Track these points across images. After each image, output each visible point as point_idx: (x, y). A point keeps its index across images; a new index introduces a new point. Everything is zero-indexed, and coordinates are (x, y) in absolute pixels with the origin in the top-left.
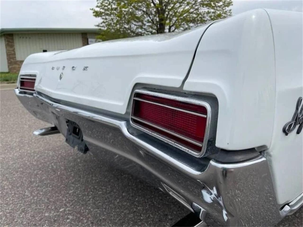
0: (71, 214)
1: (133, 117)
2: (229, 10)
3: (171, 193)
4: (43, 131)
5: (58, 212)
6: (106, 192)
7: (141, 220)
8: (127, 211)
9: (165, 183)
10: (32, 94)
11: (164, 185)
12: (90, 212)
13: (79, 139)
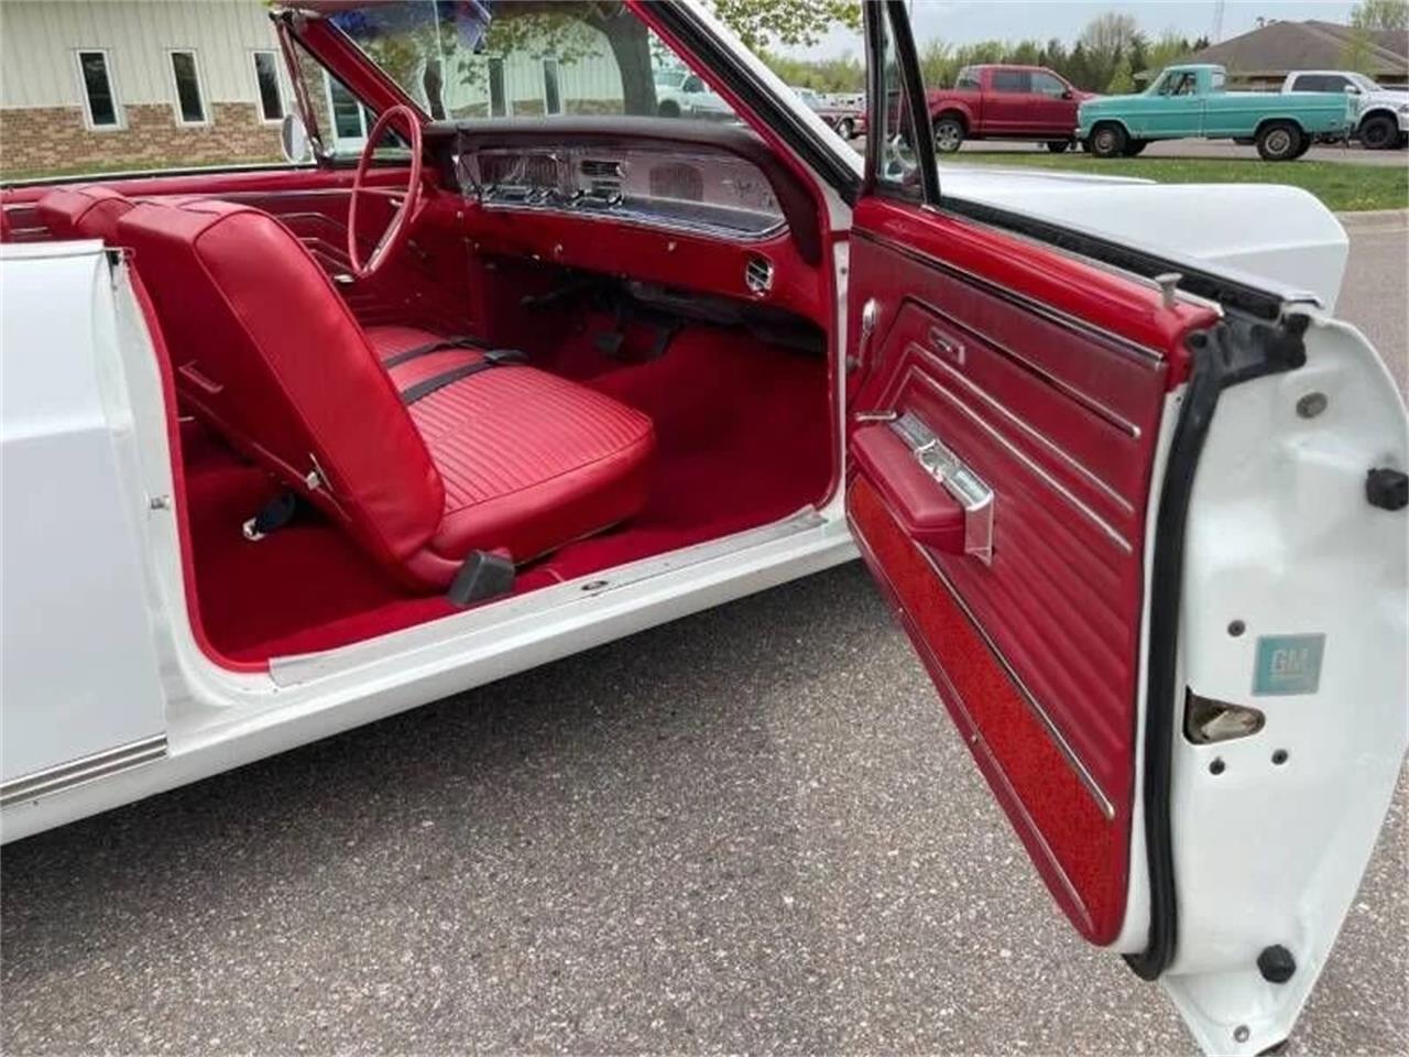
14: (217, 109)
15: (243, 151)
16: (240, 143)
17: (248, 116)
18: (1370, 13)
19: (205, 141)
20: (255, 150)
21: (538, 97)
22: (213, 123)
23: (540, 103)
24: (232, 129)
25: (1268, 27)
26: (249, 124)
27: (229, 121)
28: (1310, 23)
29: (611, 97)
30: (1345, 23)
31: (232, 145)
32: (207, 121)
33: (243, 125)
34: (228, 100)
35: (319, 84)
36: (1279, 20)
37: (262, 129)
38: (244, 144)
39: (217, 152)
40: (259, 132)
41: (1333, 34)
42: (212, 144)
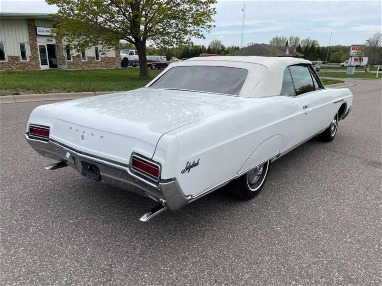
0: (87, 220)
1: (133, 166)
2: (213, 8)
3: (149, 196)
4: (52, 166)
5: (78, 219)
6: (106, 206)
7: (132, 219)
8: (123, 215)
9: (147, 192)
10: (47, 141)
11: (146, 193)
12: (99, 218)
13: (94, 173)
14: (9, 58)
15: (16, 68)
16: (15, 66)
17: (18, 59)
18: (274, 42)
19: (5, 66)
20: (20, 68)
21: (93, 56)
22: (8, 61)
23: (94, 57)
24: (13, 62)
25: (254, 45)
26: (17, 61)
27: (13, 61)
28: (263, 44)
29: (112, 56)
30: (268, 44)
31: (13, 67)
32: (7, 60)
33: (16, 62)
34: (13, 55)
35: (37, 51)
36: (256, 43)
37: (21, 63)
38: (16, 67)
39: (9, 69)
40: (20, 64)
41: (268, 47)
42: (8, 67)
